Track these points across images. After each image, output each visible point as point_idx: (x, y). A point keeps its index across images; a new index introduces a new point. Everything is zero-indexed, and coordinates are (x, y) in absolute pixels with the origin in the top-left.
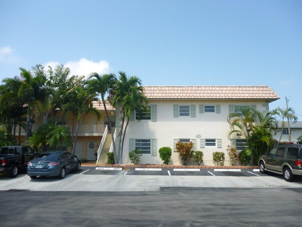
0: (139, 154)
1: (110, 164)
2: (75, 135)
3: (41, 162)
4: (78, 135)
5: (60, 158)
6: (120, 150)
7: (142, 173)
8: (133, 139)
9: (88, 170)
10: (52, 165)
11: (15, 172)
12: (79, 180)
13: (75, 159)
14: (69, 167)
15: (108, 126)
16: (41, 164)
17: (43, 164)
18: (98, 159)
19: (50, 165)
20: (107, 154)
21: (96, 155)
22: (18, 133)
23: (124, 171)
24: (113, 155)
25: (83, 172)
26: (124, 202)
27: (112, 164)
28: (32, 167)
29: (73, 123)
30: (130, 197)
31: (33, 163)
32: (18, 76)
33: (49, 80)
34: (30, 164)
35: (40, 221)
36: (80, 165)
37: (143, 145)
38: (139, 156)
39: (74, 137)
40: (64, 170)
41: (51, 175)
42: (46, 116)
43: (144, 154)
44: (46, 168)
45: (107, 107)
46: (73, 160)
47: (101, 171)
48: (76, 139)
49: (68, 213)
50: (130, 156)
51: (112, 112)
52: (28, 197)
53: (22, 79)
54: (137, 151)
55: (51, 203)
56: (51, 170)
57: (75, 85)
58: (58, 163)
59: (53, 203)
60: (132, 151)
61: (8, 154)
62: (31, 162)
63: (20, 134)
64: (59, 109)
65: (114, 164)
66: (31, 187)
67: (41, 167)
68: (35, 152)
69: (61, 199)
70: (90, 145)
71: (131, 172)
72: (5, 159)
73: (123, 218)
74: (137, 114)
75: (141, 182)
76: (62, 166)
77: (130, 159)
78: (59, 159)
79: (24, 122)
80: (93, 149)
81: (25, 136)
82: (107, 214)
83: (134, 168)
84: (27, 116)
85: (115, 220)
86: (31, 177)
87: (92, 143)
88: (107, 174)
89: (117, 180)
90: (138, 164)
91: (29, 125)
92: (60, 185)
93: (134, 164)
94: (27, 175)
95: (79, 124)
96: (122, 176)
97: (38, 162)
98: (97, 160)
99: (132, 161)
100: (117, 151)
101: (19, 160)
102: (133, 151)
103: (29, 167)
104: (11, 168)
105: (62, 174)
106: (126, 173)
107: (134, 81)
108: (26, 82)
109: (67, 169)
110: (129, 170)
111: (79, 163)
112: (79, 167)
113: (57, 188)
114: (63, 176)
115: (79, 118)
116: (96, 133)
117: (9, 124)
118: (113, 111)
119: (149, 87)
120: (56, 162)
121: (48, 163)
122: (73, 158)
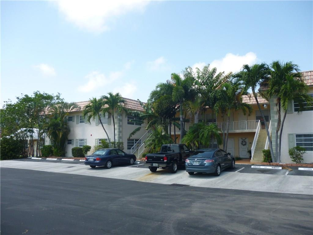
0: (302, 152)
1: (267, 162)
2: (226, 132)
3: (197, 159)
4: (229, 132)
5: (215, 155)
6: (277, 147)
7: (308, 173)
8: (292, 134)
9: (243, 168)
10: (208, 162)
11: (175, 168)
12: (236, 179)
13: (229, 156)
14: (223, 164)
15: (260, 121)
16: (198, 161)
17: (199, 161)
18: (252, 156)
19: (206, 162)
20: (262, 152)
21: (250, 152)
22: (173, 132)
23: (284, 170)
24: (270, 152)
25: (238, 170)
26: (291, 206)
27: (269, 162)
28: (189, 163)
29: (224, 120)
30: (297, 200)
31: (190, 160)
32: (169, 80)
33: (197, 79)
34: (188, 161)
35: (206, 216)
36: (235, 163)
37: (306, 140)
38: (302, 153)
39: (226, 134)
40: (219, 168)
41: (208, 172)
42: (197, 115)
43: (307, 152)
44: (202, 165)
45: (259, 100)
46: (227, 157)
47: (257, 169)
48: (228, 136)
49: (231, 211)
50: (290, 154)
51: (265, 106)
52: (190, 192)
53: (173, 82)
54: (298, 148)
55: (212, 199)
56: (207, 167)
57: (222, 81)
58: (213, 160)
59: (214, 199)
60: (292, 147)
61: (168, 152)
62: (188, 159)
63: (175, 133)
64: (208, 107)
65: (272, 162)
66: (190, 182)
67: (197, 164)
68: (191, 150)
69: (221, 196)
70: (242, 142)
71: (294, 172)
72: (166, 156)
73: (294, 223)
74: (295, 106)
75: (309, 184)
76: (217, 163)
77: (291, 157)
78: (213, 156)
79: (177, 122)
80: (245, 147)
81: (180, 135)
82: (274, 216)
83: (297, 167)
84: (180, 116)
85: (285, 224)
86: (189, 173)
87: (244, 140)
88: (264, 174)
89: (278, 180)
90: (301, 163)
91: (183, 124)
92: (217, 182)
93: (297, 163)
94: (186, 171)
95: (229, 121)
96: (283, 175)
97: (194, 159)
98: (252, 158)
99: (293, 159)
100: (274, 148)
101: (177, 157)
102: (294, 148)
103: (186, 164)
104: (171, 164)
105: (218, 172)
106: (287, 173)
107: (289, 67)
108: (177, 84)
109: (222, 167)
110: (291, 169)
111: (233, 161)
112: (233, 165)
113: (214, 185)
114: (219, 174)
115: (229, 115)
116: (248, 129)
117: (165, 124)
118: (266, 104)
119: (309, 73)
120: (211, 159)
121: (204, 161)
122: (226, 155)
